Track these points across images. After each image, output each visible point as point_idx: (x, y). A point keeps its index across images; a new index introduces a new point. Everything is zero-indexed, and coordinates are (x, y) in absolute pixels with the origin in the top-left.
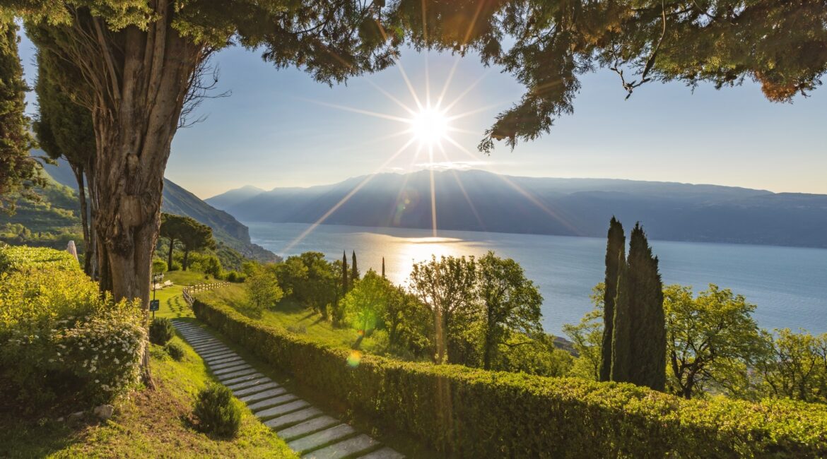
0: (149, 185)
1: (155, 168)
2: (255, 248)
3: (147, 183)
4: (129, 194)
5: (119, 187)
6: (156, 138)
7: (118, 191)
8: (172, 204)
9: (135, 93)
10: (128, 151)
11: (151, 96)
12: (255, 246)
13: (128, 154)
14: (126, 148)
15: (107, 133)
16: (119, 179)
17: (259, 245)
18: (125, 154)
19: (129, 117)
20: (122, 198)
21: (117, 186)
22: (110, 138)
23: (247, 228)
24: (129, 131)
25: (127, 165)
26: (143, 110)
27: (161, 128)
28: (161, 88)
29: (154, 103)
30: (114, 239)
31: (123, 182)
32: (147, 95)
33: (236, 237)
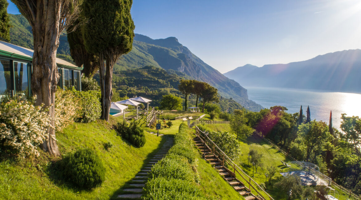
1: (48, 51)
2: (251, 102)
6: (47, 37)
8: (207, 77)
10: (39, 44)
12: (251, 101)
13: (39, 46)
17: (253, 101)
18: (37, 46)
20: (35, 66)
23: (247, 90)
25: (37, 51)
31: (36, 59)
33: (240, 95)
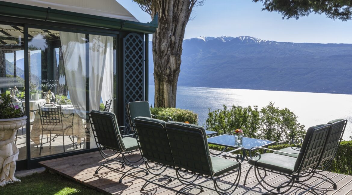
0: (178, 50)
1: (180, 42)
3: (178, 49)
4: (172, 55)
5: (169, 51)
6: (181, 27)
7: (168, 53)
9: (174, 6)
10: (170, 34)
11: (180, 7)
13: (171, 35)
14: (170, 33)
15: (161, 26)
16: (168, 48)
18: (169, 36)
19: (172, 17)
20: (170, 56)
21: (168, 50)
22: (162, 27)
24: (171, 24)
25: (171, 41)
26: (176, 14)
27: (184, 23)
28: (184, 3)
29: (181, 10)
30: (167, 76)
31: (169, 49)
32: (178, 7)
